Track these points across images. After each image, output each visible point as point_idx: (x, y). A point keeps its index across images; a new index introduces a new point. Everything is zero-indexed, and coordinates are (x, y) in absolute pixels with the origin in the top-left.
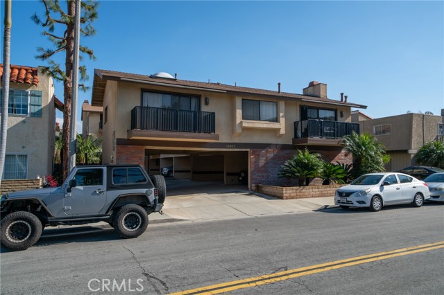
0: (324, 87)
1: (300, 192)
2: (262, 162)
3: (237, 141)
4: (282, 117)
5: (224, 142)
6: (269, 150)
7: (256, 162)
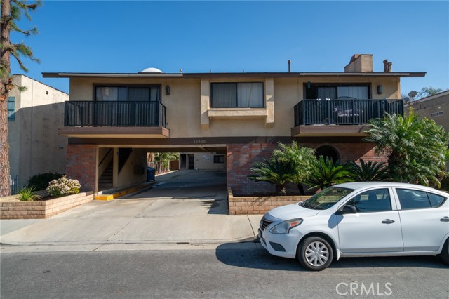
0: (368, 58)
1: (259, 205)
2: (243, 160)
3: (208, 134)
4: (269, 100)
5: (190, 136)
6: (254, 144)
7: (234, 160)
